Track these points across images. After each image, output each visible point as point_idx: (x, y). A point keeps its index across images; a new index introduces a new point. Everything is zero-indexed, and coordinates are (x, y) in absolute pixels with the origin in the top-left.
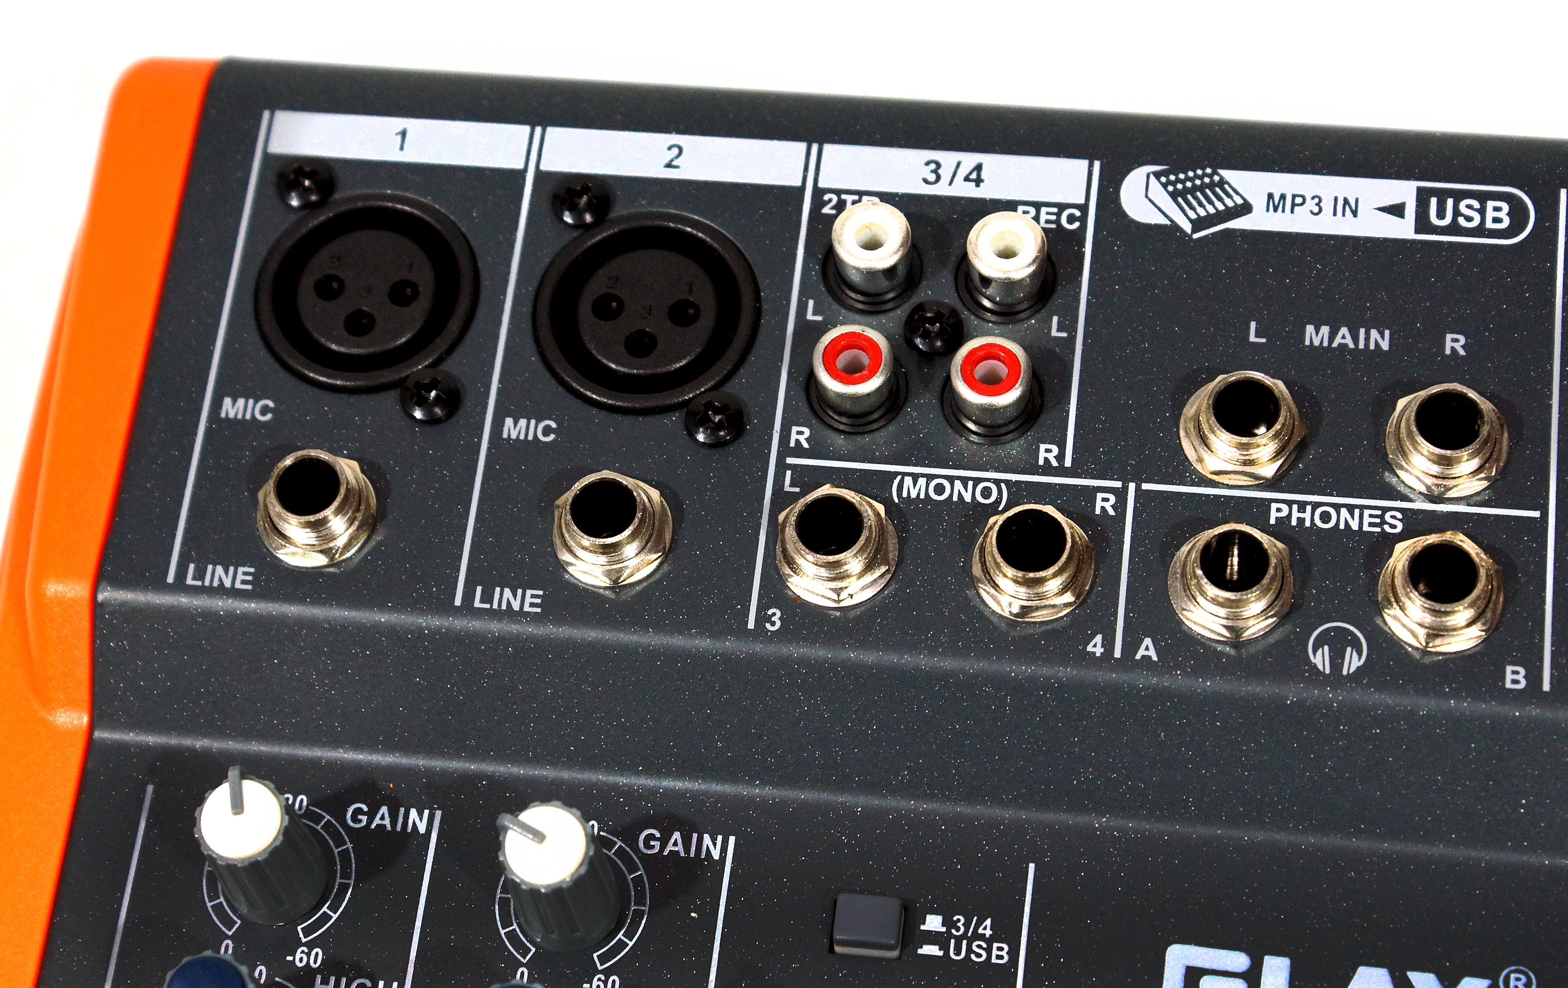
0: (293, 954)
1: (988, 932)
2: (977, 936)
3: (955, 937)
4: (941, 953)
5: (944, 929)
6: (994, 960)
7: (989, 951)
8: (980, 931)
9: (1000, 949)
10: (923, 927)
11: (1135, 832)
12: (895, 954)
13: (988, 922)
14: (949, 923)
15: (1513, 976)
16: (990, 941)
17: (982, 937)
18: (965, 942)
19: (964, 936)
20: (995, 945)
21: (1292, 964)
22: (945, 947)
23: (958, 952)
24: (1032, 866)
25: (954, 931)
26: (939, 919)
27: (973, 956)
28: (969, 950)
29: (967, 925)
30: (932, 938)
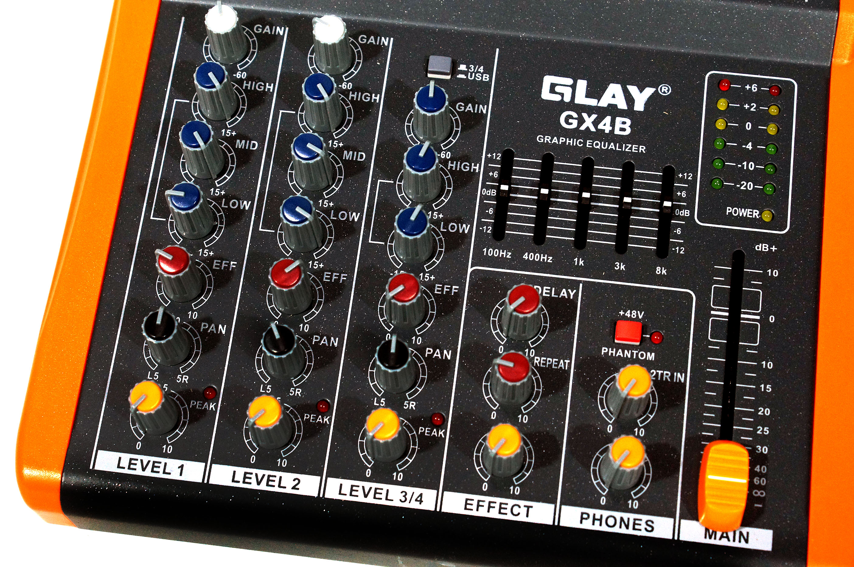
0: (236, 74)
1: (482, 71)
2: (478, 72)
3: (470, 72)
4: (465, 77)
5: (466, 70)
6: (484, 80)
7: (482, 77)
8: (479, 70)
9: (486, 76)
10: (459, 69)
11: (534, 38)
12: (448, 77)
13: (482, 67)
14: (468, 67)
15: (663, 87)
16: (482, 74)
17: (480, 72)
18: (474, 74)
19: (474, 72)
20: (484, 75)
21: (588, 83)
22: (467, 75)
23: (471, 77)
24: (498, 50)
25: (470, 70)
26: (465, 66)
27: (476, 78)
28: (475, 76)
29: (475, 68)
30: (462, 72)
